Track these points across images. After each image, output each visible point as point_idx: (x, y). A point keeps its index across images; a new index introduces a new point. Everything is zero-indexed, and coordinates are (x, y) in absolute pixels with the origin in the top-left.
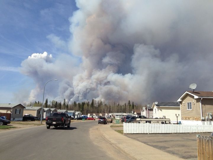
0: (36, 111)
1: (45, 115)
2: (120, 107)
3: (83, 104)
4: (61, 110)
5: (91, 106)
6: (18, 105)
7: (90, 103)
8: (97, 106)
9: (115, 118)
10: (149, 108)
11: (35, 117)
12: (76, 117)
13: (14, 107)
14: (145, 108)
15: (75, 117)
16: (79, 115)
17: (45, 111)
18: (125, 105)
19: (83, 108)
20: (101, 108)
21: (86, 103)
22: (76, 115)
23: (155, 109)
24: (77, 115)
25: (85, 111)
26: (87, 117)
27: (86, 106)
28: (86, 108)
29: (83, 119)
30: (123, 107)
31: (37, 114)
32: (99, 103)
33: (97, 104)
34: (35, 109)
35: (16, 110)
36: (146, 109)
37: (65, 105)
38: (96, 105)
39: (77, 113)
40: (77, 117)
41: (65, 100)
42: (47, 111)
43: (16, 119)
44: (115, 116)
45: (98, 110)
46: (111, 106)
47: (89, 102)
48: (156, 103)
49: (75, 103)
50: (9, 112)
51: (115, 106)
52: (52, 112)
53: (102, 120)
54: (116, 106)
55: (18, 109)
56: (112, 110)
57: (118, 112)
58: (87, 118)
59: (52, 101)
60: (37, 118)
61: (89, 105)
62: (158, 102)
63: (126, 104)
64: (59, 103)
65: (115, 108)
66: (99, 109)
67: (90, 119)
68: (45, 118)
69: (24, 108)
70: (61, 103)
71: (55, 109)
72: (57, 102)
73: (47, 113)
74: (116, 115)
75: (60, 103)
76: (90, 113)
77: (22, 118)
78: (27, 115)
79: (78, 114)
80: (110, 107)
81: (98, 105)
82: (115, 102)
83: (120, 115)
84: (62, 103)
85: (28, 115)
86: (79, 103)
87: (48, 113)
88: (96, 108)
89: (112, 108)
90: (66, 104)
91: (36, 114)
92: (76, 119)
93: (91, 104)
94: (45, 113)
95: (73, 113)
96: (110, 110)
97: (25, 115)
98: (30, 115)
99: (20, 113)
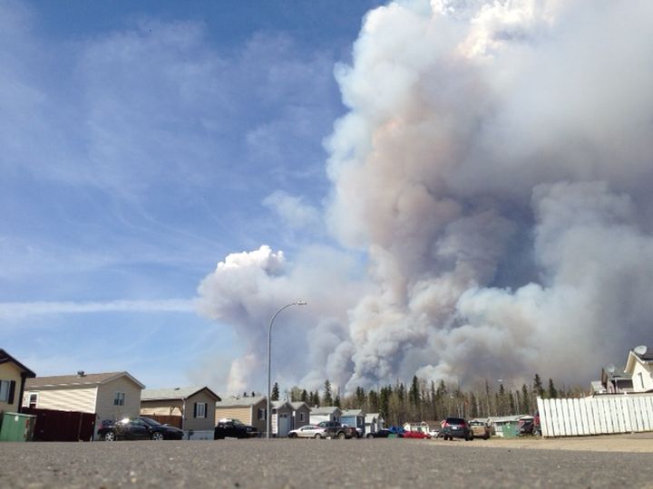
0: (251, 409)
1: (276, 421)
2: (508, 397)
3: (386, 393)
4: (320, 408)
5: (411, 400)
6: (199, 392)
7: (408, 388)
8: (431, 400)
9: (497, 433)
10: (616, 379)
11: (249, 427)
12: (368, 430)
13: (189, 397)
14: (600, 382)
15: (364, 431)
16: (376, 425)
17: (274, 411)
18: (525, 391)
19: (386, 407)
20: (445, 405)
21: (393, 390)
22: (368, 424)
23: (640, 374)
24: (372, 425)
25: (395, 416)
26: (404, 431)
27: (393, 400)
28: (396, 404)
29: (390, 435)
30: (519, 397)
31: (253, 419)
32: (436, 389)
33: (430, 395)
34: (247, 404)
35: (196, 405)
36: (605, 384)
37: (331, 400)
38: (426, 394)
39: (369, 418)
40: (373, 429)
41: (327, 383)
42: (281, 409)
43: (197, 434)
44: (495, 425)
45: (435, 411)
46: (477, 395)
47: (402, 387)
48: (642, 350)
49: (360, 392)
50: (177, 412)
51: (489, 396)
52: (294, 414)
53: (455, 428)
54: (494, 396)
55: (201, 405)
56: (481, 409)
57: (502, 414)
58: (403, 433)
59: (290, 390)
60: (254, 429)
61: (404, 397)
62: (647, 346)
63: (528, 389)
64: (311, 393)
65: (490, 403)
66: (438, 407)
67: (412, 435)
68: (277, 432)
69: (216, 401)
70: (317, 393)
71: (302, 403)
72: (305, 392)
73: (281, 416)
74: (499, 424)
75: (314, 393)
76: (408, 422)
77: (213, 432)
78: (224, 420)
79: (374, 420)
80: (473, 398)
81: (433, 394)
82: (487, 383)
83: (511, 422)
84: (322, 394)
85: (228, 423)
86: (372, 393)
87: (285, 416)
88: (427, 404)
89: (480, 404)
90: (333, 397)
91: (251, 416)
92: (368, 435)
93: (411, 392)
94: (275, 417)
95: (358, 417)
96: (475, 410)
97: (220, 424)
98: (233, 420)
99: (206, 416)
